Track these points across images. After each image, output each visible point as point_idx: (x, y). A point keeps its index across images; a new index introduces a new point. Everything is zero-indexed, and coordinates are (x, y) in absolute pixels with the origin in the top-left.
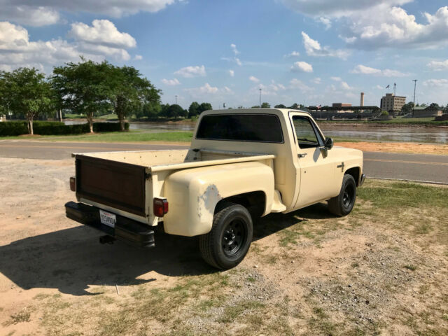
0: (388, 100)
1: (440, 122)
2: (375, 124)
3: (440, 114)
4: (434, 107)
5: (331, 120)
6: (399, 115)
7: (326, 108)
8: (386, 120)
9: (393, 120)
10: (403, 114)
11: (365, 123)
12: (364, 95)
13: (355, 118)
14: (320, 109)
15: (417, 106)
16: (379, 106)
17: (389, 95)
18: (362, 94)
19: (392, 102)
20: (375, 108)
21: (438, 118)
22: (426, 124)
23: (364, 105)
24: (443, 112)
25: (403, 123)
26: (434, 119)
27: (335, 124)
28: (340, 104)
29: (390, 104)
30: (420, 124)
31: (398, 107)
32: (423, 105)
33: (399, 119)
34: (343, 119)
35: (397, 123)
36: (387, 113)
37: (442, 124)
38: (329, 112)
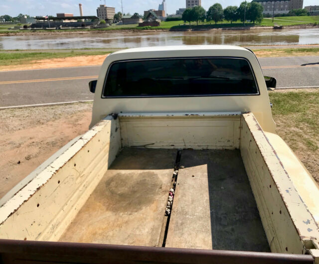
0: (102, 10)
1: (142, 28)
2: (97, 31)
3: (141, 21)
4: (136, 17)
5: (60, 29)
6: (113, 23)
7: (51, 18)
8: (104, 27)
9: (110, 27)
10: (116, 22)
11: (88, 30)
12: (82, 6)
13: (79, 26)
14: (47, 19)
15: (124, 15)
16: (96, 16)
17: (102, 6)
18: (80, 5)
19: (106, 12)
20: (93, 18)
21: (141, 25)
22: (133, 30)
23: (83, 15)
24: (143, 19)
25: (117, 29)
26: (137, 25)
27: (64, 33)
28: (63, 15)
29: (104, 14)
30: (129, 29)
31: (110, 16)
32: (128, 15)
33: (114, 26)
34: (70, 28)
35: (113, 30)
36: (105, 22)
37: (144, 29)
38: (56, 21)
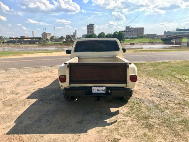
0: (44, 35)
1: (65, 43)
2: (41, 45)
3: (64, 40)
4: (62, 38)
5: (22, 43)
6: (50, 41)
7: (17, 38)
8: (45, 43)
9: (49, 43)
10: (51, 41)
11: (37, 44)
13: (32, 42)
14: (15, 39)
15: (56, 37)
16: (41, 37)
17: (44, 33)
18: (33, 32)
20: (39, 38)
21: (64, 42)
22: (60, 44)
23: (34, 37)
24: (65, 39)
25: (52, 44)
26: (63, 42)
27: (24, 45)
28: (24, 37)
29: (45, 36)
30: (59, 44)
31: (49, 37)
32: (58, 37)
33: (50, 42)
34: (28, 43)
35: (50, 44)
36: (46, 40)
37: (66, 44)
38: (20, 40)
